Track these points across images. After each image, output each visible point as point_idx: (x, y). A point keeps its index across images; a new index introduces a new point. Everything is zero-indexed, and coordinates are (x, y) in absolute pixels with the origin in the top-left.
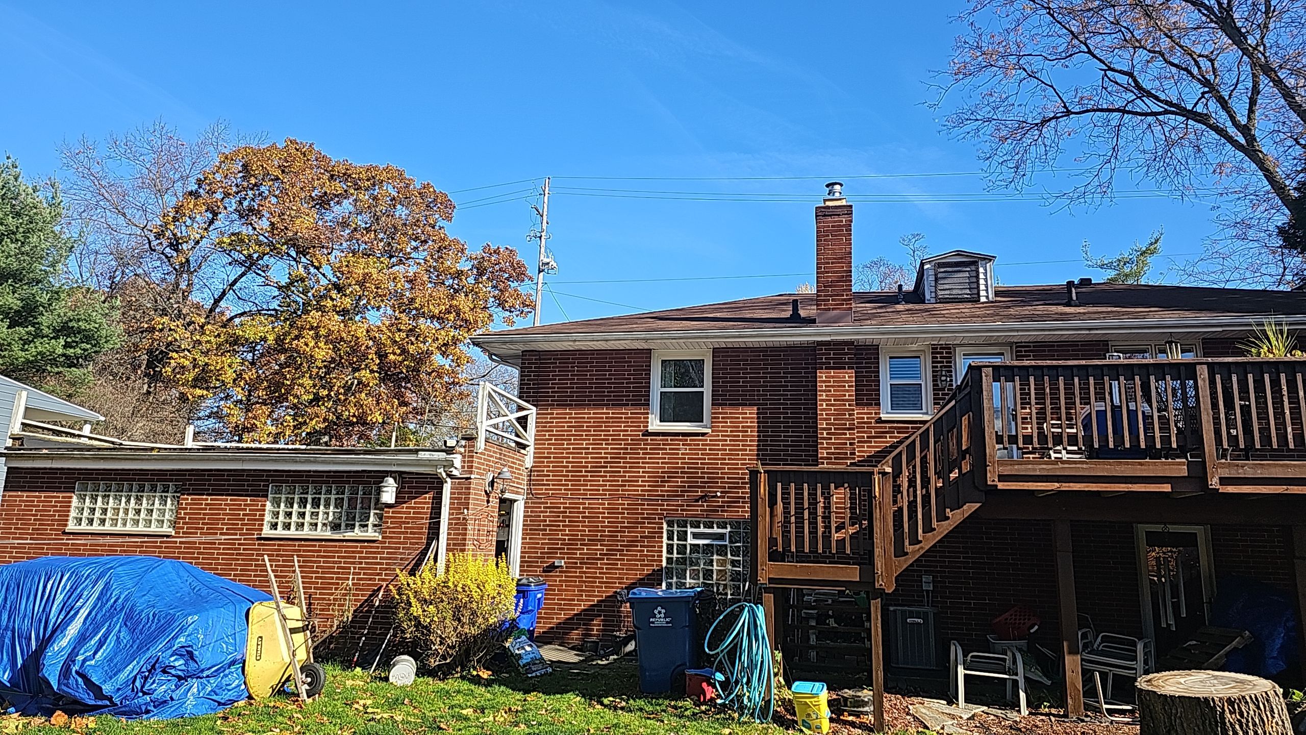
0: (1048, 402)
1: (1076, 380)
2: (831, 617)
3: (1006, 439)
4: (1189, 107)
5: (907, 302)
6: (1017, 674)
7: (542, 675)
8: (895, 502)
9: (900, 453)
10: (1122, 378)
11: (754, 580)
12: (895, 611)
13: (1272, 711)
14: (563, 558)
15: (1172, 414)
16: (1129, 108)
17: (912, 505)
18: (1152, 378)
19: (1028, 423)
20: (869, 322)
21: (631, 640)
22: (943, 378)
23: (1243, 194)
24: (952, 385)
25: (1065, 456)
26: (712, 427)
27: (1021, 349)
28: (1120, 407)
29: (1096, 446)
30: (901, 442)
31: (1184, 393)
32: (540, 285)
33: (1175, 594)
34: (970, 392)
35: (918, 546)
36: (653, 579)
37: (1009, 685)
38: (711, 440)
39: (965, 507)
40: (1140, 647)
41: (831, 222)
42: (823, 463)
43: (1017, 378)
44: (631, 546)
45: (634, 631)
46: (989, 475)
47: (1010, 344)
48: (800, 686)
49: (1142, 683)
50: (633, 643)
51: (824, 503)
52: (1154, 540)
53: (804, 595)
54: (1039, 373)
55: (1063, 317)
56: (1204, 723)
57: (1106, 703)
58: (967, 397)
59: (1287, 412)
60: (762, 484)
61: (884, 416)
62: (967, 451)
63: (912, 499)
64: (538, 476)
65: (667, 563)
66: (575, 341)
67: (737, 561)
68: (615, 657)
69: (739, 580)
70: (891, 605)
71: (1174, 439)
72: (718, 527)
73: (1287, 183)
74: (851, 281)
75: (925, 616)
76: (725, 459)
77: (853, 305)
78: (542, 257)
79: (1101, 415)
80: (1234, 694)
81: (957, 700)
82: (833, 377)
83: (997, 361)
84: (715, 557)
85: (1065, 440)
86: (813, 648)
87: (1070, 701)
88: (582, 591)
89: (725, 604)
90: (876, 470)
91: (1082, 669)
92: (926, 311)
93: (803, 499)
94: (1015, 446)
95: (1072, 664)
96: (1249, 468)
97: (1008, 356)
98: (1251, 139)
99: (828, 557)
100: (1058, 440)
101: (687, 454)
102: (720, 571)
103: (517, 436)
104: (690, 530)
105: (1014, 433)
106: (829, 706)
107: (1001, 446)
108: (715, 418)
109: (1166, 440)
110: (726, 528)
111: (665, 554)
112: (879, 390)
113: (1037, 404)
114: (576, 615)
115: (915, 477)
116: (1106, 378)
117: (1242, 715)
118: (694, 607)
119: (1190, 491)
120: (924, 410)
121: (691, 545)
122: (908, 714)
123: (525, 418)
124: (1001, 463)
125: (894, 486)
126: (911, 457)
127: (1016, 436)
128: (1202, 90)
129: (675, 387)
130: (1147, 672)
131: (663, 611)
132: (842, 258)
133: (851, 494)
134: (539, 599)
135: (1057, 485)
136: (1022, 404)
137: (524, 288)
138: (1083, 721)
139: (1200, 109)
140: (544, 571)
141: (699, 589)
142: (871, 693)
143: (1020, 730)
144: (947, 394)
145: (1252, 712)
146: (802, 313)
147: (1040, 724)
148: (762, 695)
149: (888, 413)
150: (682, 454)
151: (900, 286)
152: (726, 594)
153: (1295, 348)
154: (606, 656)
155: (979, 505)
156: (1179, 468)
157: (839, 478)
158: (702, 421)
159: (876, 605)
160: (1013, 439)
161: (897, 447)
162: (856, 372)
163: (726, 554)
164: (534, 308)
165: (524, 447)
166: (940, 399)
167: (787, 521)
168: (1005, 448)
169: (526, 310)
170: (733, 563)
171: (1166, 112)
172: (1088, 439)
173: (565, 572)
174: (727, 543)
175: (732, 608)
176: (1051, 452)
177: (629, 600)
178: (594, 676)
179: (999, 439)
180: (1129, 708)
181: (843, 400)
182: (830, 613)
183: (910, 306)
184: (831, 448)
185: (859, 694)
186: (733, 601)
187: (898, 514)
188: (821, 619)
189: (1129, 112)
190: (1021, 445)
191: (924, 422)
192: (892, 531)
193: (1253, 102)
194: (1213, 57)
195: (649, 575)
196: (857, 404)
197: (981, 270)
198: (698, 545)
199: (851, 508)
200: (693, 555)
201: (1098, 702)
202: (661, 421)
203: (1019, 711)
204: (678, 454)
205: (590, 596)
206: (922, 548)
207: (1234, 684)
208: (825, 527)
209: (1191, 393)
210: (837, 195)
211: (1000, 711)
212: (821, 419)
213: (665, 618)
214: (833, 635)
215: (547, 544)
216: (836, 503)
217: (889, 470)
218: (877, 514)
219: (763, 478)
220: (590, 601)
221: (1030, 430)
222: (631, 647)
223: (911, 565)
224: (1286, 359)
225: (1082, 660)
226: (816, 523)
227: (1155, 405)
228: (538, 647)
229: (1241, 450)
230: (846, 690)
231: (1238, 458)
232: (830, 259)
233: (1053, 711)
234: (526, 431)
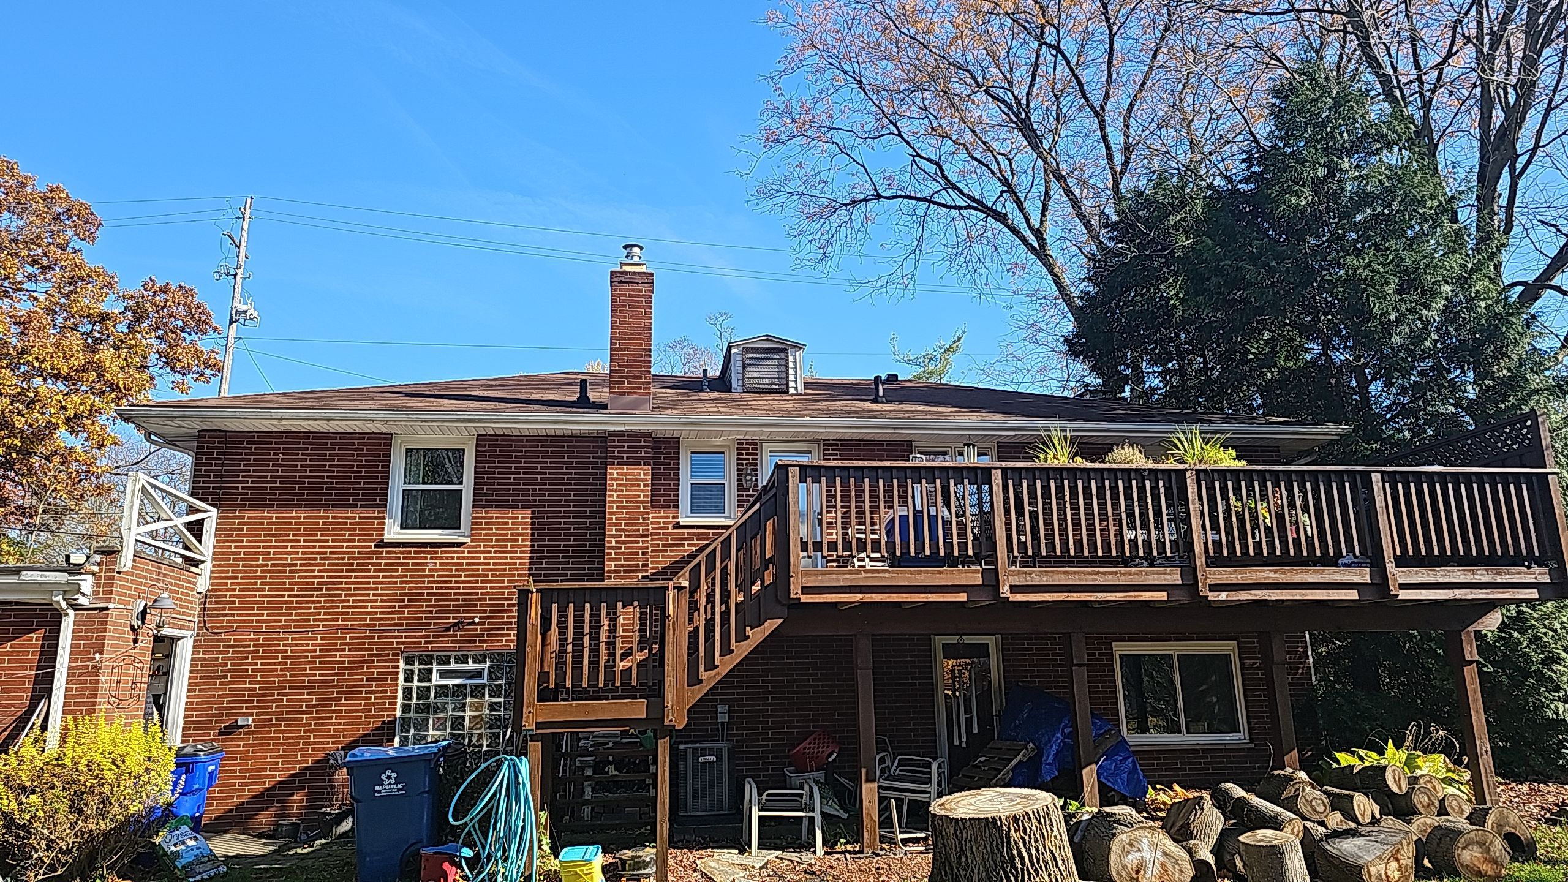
0: (853, 505)
1: (881, 482)
2: (611, 763)
3: (810, 546)
4: (990, 205)
5: (711, 390)
6: (813, 811)
7: (211, 878)
8: (691, 621)
9: (699, 564)
10: (924, 481)
11: (517, 726)
12: (685, 750)
13: (1051, 825)
14: (252, 714)
15: (968, 520)
16: (936, 198)
17: (710, 623)
18: (952, 481)
19: (833, 528)
20: (669, 411)
21: (346, 817)
22: (748, 478)
23: (1034, 297)
24: (756, 485)
25: (868, 564)
26: (473, 535)
27: (830, 447)
28: (922, 512)
29: (898, 553)
30: (700, 551)
31: (980, 498)
32: (231, 340)
33: (968, 710)
34: (775, 494)
35: (714, 672)
36: (383, 734)
37: (805, 823)
38: (469, 552)
39: (766, 624)
40: (934, 767)
41: (629, 290)
42: (610, 578)
43: (824, 479)
44: (352, 693)
45: (352, 805)
46: (792, 587)
47: (818, 442)
48: (570, 853)
49: (935, 809)
50: (350, 819)
51: (609, 625)
52: (950, 651)
53: (580, 739)
54: (845, 473)
55: (873, 414)
56: (991, 844)
57: (901, 832)
58: (773, 500)
59: (1069, 517)
60: (533, 606)
61: (683, 521)
62: (771, 560)
63: (709, 617)
64: (216, 603)
65: (403, 712)
66: (281, 419)
67: (496, 703)
68: (323, 841)
69: (499, 727)
70: (681, 743)
71: (970, 545)
72: (474, 662)
73: (1073, 289)
74: (650, 362)
75: (718, 753)
76: (487, 576)
77: (652, 390)
78: (236, 303)
79: (904, 519)
80: (1019, 810)
81: (750, 847)
82: (626, 474)
83: (804, 460)
84: (469, 700)
85: (869, 547)
86: (587, 803)
87: (866, 835)
88: (277, 757)
89: (478, 757)
90: (671, 584)
91: (879, 797)
92: (733, 400)
93: (583, 622)
94: (819, 554)
95: (869, 792)
96: (1036, 576)
97: (815, 454)
98: (1043, 244)
99: (610, 691)
100: (862, 546)
101: (437, 570)
102: (474, 717)
103: (187, 548)
104: (435, 667)
105: (819, 540)
106: (604, 872)
107: (806, 554)
108: (476, 523)
109: (963, 546)
110: (485, 662)
111: (400, 701)
112: (678, 490)
113: (842, 507)
114: (268, 790)
115: (713, 591)
116: (909, 481)
117: (1025, 832)
118: (437, 765)
119: (984, 599)
120: (727, 514)
121: (436, 686)
122: (695, 871)
123: (200, 523)
124: (805, 573)
125: (690, 602)
126: (711, 569)
127: (821, 543)
128: (1001, 189)
129: (424, 483)
130: (940, 795)
131: (394, 775)
132: (640, 334)
133: (641, 613)
134: (211, 773)
135: (860, 596)
136: (828, 507)
137: (204, 344)
138: (878, 855)
139: (998, 207)
140: (220, 734)
141: (444, 743)
142: (654, 850)
143: (813, 873)
144: (752, 496)
145: (1034, 828)
146: (592, 396)
147: (835, 864)
148: (522, 869)
149: (687, 517)
150: (430, 570)
151: (705, 371)
152: (481, 746)
153: (1076, 455)
154: (309, 842)
155: (780, 621)
156: (973, 576)
157: (627, 596)
158: (459, 528)
159: (664, 746)
160: (818, 547)
161: (696, 556)
162: (653, 469)
163: (483, 695)
164: (220, 370)
165: (196, 563)
166: (745, 501)
167: (562, 650)
168: (810, 557)
169: (208, 372)
170: (492, 706)
171: (969, 207)
172: (891, 545)
173: (253, 732)
174: (485, 681)
175: (488, 763)
176: (855, 560)
177: (345, 765)
178: (291, 871)
179: (804, 547)
180: (923, 835)
181: (637, 502)
182: (611, 758)
183: (715, 394)
184: (620, 559)
185: (640, 853)
186: (489, 755)
187: (694, 636)
188: (599, 767)
189: (935, 203)
190: (825, 553)
191: (727, 527)
192: (686, 656)
193: (1045, 207)
194: (1011, 157)
195: (377, 729)
196: (653, 506)
197: (791, 359)
198: (446, 686)
199: (640, 630)
200: (440, 700)
201: (893, 833)
202: (402, 528)
203: (815, 852)
204: (424, 570)
205: (289, 763)
206: (718, 674)
207: (1019, 800)
208: (609, 655)
209: (986, 498)
210: (636, 259)
211: (794, 855)
212: (610, 525)
213: (396, 783)
214: (615, 785)
215: (226, 696)
216: (623, 625)
217: (686, 584)
218: (669, 636)
219: (535, 598)
220: (288, 769)
221: (834, 536)
222: (346, 825)
223: (707, 694)
224: (1069, 466)
225: (879, 787)
226: (598, 650)
227: (953, 509)
228: (206, 839)
229: (1030, 557)
230: (625, 851)
231: (1024, 565)
232: (626, 334)
233: (849, 847)
234: (200, 541)
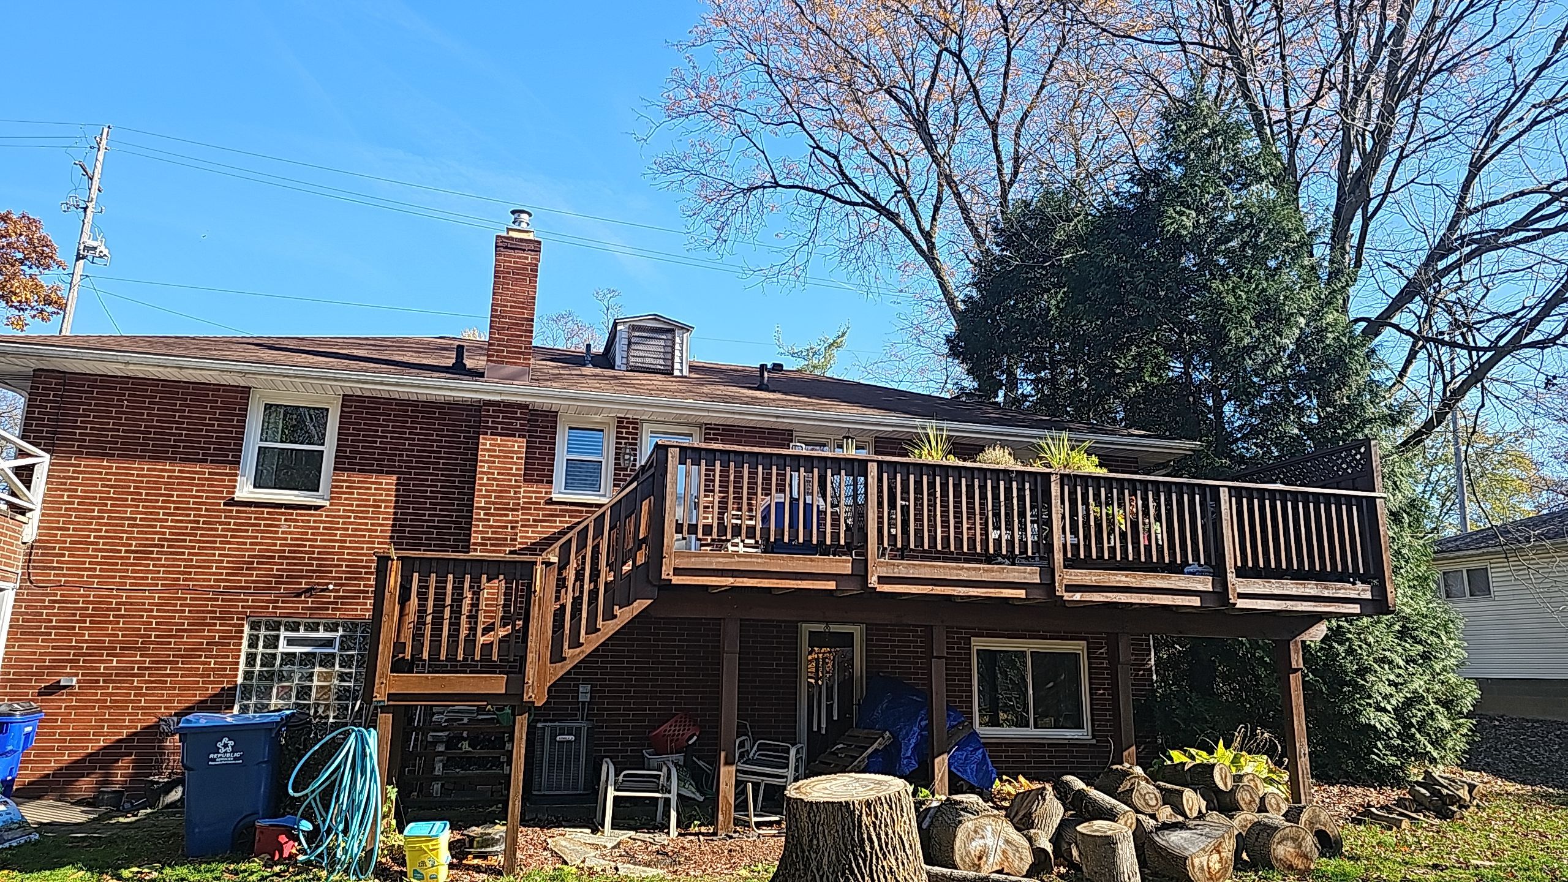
0: (731, 489)
1: (760, 468)
2: (465, 739)
3: (685, 528)
4: (883, 204)
5: (595, 366)
6: (670, 792)
7: (20, 846)
8: (558, 598)
9: (570, 540)
10: (802, 470)
11: (368, 697)
12: (543, 728)
13: (902, 810)
14: (77, 675)
15: (843, 511)
16: (831, 192)
17: (577, 602)
18: (829, 472)
19: (709, 513)
20: (549, 383)
21: (175, 787)
22: (627, 457)
23: (921, 299)
24: (635, 465)
25: (741, 549)
26: (332, 498)
27: (711, 431)
28: (798, 500)
29: (772, 539)
30: (571, 528)
31: (855, 490)
32: (77, 278)
33: (830, 697)
34: (653, 474)
35: (578, 650)
36: (222, 700)
37: (661, 804)
38: (327, 516)
39: (635, 604)
40: (793, 752)
41: (514, 257)
42: (475, 550)
43: (703, 462)
44: (190, 656)
45: (183, 774)
46: (664, 568)
47: (700, 426)
48: (414, 829)
49: (791, 792)
50: (180, 789)
51: (472, 599)
52: (816, 639)
53: (434, 714)
54: (726, 457)
55: (755, 401)
56: (843, 828)
57: (755, 816)
58: (651, 479)
59: (938, 513)
60: (393, 574)
61: (556, 497)
62: (644, 540)
63: (577, 594)
64: (43, 554)
65: (245, 679)
66: (128, 363)
67: (346, 674)
68: (149, 811)
69: (348, 699)
70: (539, 721)
71: (842, 535)
72: (325, 630)
73: (957, 294)
74: (531, 332)
75: (577, 733)
76: (345, 541)
77: (532, 361)
78: (85, 238)
79: (780, 506)
80: (871, 796)
81: (603, 827)
82: (499, 445)
83: (686, 442)
84: (317, 669)
85: (744, 531)
86: (437, 778)
87: (720, 817)
88: (102, 721)
89: (324, 728)
90: (539, 559)
91: (737, 781)
92: (616, 378)
93: (445, 594)
94: (694, 536)
95: (727, 775)
96: (904, 568)
97: (696, 436)
98: (932, 246)
99: (469, 666)
100: (737, 531)
101: (290, 533)
102: (322, 687)
103: (13, 494)
104: (283, 634)
105: (694, 522)
106: (450, 849)
107: (680, 536)
108: (336, 487)
109: (836, 536)
110: (337, 631)
111: (242, 667)
112: (553, 465)
113: (720, 492)
114: (90, 755)
115: (583, 569)
116: (788, 469)
117: (876, 818)
118: (278, 734)
119: (852, 588)
120: (602, 492)
121: (282, 653)
122: (545, 849)
123: (30, 468)
124: (678, 555)
125: (558, 580)
126: (582, 546)
127: (696, 525)
128: (895, 189)
129: (282, 442)
130: (796, 780)
131: (231, 743)
132: (523, 303)
133: (506, 588)
134: (27, 735)
135: (731, 580)
136: (705, 491)
137: (47, 279)
138: (731, 837)
139: (892, 207)
140: (40, 694)
141: (288, 712)
142: (504, 828)
143: (666, 854)
144: (629, 475)
145: (885, 813)
146: (469, 363)
147: (687, 845)
148: (364, 844)
149: (560, 493)
150: (283, 533)
151: (589, 346)
152: (327, 717)
153: (950, 453)
154: (134, 811)
155: (650, 601)
156: (844, 565)
157: (493, 569)
158: (318, 491)
159: (521, 724)
160: (693, 529)
161: (567, 533)
162: (528, 442)
163: (333, 665)
164: (62, 307)
165: (23, 511)
166: (621, 480)
167: (421, 623)
168: (684, 539)
169: (50, 309)
170: (342, 677)
171: (863, 204)
172: (766, 531)
173: (77, 694)
174: (336, 651)
175: (334, 734)
176: (729, 545)
177: (178, 730)
178: (111, 841)
179: (679, 528)
180: (777, 818)
181: (509, 474)
182: (465, 734)
183: (598, 370)
184: (487, 532)
185: (490, 831)
186: (336, 727)
187: (560, 614)
188: (451, 744)
189: (831, 197)
190: (700, 536)
191: (600, 506)
192: (550, 632)
193: (936, 209)
194: (908, 158)
195: (215, 695)
196: (525, 480)
197: (678, 340)
198: (294, 654)
199: (504, 606)
200: (285, 668)
201: (747, 816)
202: (255, 486)
203: (668, 833)
204: (277, 532)
205: (115, 727)
206: (583, 652)
207: (872, 785)
208: (470, 629)
209: (861, 490)
210: (524, 226)
211: (647, 835)
212: (479, 496)
213: (233, 752)
214: (467, 761)
215: (49, 654)
216: (487, 599)
217: (555, 559)
218: (535, 612)
219: (395, 567)
220: (114, 734)
221: (710, 520)
222: (176, 795)
223: (568, 673)
224: (942, 463)
225: (737, 771)
226: (459, 624)
227: (829, 499)
228: (17, 804)
229: (898, 549)
230: (474, 828)
231: (894, 557)
232: (508, 301)
233: (703, 829)
234: (28, 488)
